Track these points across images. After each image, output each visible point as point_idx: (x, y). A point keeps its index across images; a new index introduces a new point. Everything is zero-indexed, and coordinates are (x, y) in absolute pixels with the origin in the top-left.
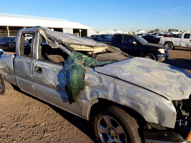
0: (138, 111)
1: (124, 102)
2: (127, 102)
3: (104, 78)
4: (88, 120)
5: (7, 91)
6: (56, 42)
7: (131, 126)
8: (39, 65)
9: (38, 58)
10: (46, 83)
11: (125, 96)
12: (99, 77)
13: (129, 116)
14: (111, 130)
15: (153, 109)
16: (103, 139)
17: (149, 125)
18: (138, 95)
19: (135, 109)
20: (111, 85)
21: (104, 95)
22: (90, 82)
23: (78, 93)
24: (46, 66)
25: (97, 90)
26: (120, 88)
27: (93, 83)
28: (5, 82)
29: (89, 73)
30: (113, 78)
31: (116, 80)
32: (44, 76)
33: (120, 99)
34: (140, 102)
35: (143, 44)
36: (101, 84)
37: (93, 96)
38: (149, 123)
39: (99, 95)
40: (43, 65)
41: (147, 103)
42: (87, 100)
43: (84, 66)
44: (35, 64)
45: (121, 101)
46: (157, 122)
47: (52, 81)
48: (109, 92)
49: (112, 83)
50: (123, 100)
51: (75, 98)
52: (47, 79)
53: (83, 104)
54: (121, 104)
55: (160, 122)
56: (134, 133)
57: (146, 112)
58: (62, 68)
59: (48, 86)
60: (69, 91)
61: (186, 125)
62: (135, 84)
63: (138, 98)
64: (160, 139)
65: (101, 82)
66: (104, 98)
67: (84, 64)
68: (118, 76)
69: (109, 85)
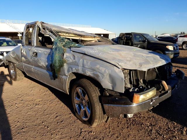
0: (98, 80)
1: (89, 73)
2: (90, 73)
3: (77, 55)
4: (69, 94)
5: (18, 77)
6: (47, 30)
7: (93, 93)
8: (36, 51)
9: (35, 45)
10: (40, 65)
11: (89, 69)
12: (73, 55)
13: (93, 86)
14: (83, 101)
15: (108, 77)
16: (78, 110)
17: (107, 91)
18: (98, 66)
19: (96, 78)
20: (80, 61)
21: (76, 69)
22: (67, 60)
23: (59, 70)
24: (40, 50)
25: (71, 66)
26: (87, 62)
27: (69, 61)
28: (17, 70)
29: (67, 53)
30: (83, 55)
31: (85, 56)
32: (38, 60)
33: (86, 71)
34: (99, 72)
35: (152, 42)
36: (75, 60)
37: (69, 72)
38: (106, 90)
39: (73, 69)
40: (38, 50)
41: (103, 72)
42: (65, 75)
43: (64, 47)
44: (33, 50)
45: (87, 73)
46: (111, 89)
47: (43, 62)
48: (79, 67)
49: (81, 58)
50: (88, 72)
51: (57, 75)
52: (41, 61)
53: (63, 79)
54: (87, 75)
55: (113, 88)
56: (94, 98)
57: (103, 80)
58: (50, 51)
59: (41, 67)
60: (53, 69)
61: (136, 91)
62: (96, 57)
63: (98, 69)
64: (113, 103)
65: (74, 59)
66: (76, 72)
67: (64, 46)
68: (86, 53)
69: (79, 60)
